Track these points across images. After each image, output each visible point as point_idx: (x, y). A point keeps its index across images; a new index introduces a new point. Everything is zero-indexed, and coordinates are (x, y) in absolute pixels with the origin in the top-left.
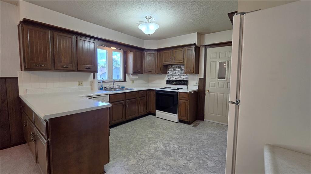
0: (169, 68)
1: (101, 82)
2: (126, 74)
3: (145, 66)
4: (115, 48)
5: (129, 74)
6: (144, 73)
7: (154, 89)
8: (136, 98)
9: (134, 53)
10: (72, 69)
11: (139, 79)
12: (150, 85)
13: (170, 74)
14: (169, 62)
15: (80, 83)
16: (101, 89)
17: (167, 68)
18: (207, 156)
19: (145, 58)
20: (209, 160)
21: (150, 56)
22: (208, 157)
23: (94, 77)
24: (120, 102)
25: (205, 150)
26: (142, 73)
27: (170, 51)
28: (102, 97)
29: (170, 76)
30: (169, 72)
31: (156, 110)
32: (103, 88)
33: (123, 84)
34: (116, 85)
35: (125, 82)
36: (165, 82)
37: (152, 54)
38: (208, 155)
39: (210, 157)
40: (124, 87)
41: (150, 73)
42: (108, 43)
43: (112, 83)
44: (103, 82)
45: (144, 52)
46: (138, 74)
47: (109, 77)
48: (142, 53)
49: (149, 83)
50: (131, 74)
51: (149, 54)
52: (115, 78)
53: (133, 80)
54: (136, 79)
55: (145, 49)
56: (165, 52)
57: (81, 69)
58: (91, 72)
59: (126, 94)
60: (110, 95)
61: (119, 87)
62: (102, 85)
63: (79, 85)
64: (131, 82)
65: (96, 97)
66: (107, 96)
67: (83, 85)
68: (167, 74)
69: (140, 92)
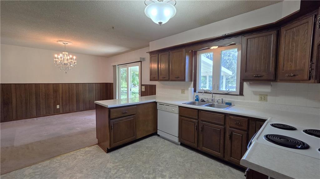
2: (245, 84)
10: (167, 79)
18: (39, 173)
20: (33, 173)
22: (36, 173)
25: (47, 176)
28: (172, 106)
32: (200, 99)
38: (38, 175)
39: (34, 175)
41: (293, 79)
53: (263, 97)
59: (201, 111)
60: (179, 107)
61: (222, 102)
62: (198, 95)
63: (182, 93)
64: (258, 97)
65: (168, 105)
66: (176, 107)
67: (184, 94)
69: (232, 117)
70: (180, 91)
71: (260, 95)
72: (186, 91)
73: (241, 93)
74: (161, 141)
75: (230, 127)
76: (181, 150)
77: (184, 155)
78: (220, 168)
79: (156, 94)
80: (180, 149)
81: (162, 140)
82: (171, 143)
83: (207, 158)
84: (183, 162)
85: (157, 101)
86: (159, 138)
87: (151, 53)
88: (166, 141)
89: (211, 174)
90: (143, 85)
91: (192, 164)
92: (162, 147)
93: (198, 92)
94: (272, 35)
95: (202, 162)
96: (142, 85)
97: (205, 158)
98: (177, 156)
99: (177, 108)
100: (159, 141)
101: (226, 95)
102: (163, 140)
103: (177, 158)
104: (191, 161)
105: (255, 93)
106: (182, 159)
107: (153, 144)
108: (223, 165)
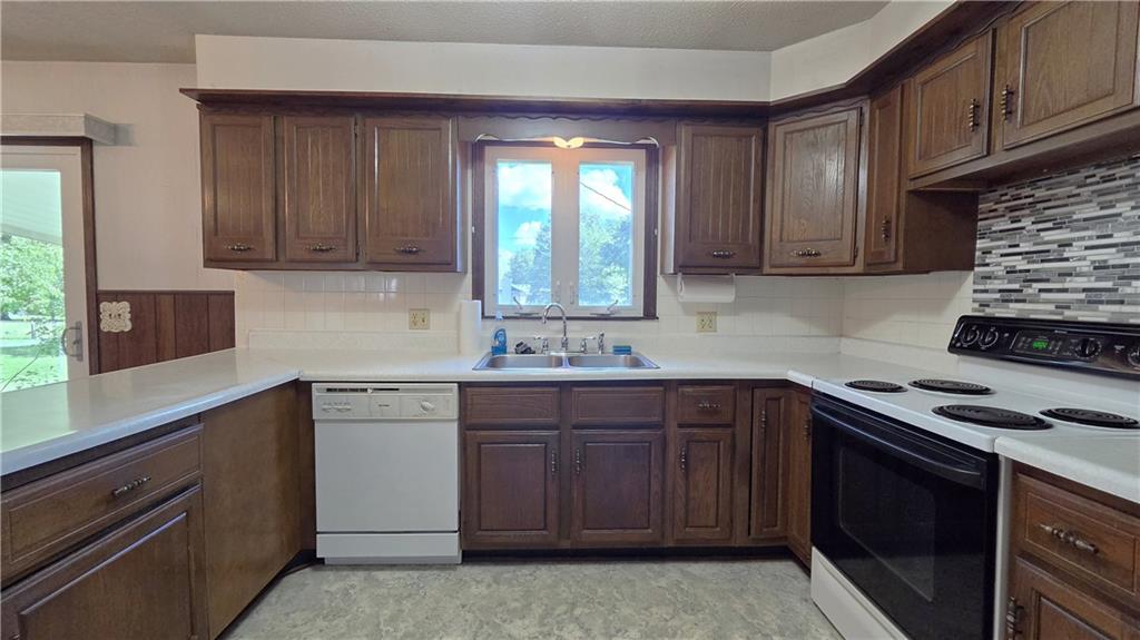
0: (994, 214)
2: (660, 281)
3: (778, 217)
5: (676, 278)
6: (767, 269)
7: (808, 381)
9: (683, 148)
10: (344, 257)
13: (997, 264)
14: (960, 154)
15: (419, 320)
17: (976, 221)
23: (478, 294)
24: (530, 433)
26: (756, 269)
27: (970, 48)
28: (415, 390)
29: (998, 285)
30: (987, 252)
33: (637, 334)
35: (657, 323)
37: (829, 132)
40: (629, 350)
41: (812, 266)
53: (707, 317)
57: (383, 259)
58: (424, 265)
59: (576, 389)
60: (463, 386)
61: (601, 347)
62: (504, 330)
63: (414, 324)
64: (694, 321)
65: (388, 387)
66: (451, 390)
67: (429, 328)
68: (969, 265)
69: (689, 390)
70: (405, 318)
71: (699, 313)
72: (435, 318)
73: (650, 313)
74: (353, 587)
75: (680, 426)
76: (489, 586)
77: (516, 600)
78: (663, 582)
79: (232, 344)
80: (478, 582)
81: (357, 578)
82: (415, 574)
83: (597, 566)
84: (546, 629)
85: (307, 374)
86: (330, 575)
87: (214, 103)
88: (381, 575)
89: (666, 620)
90: (116, 296)
91: (577, 618)
92: (386, 613)
93: (505, 318)
94: (754, 138)
95: (600, 590)
96: (96, 297)
97: (591, 570)
98: (498, 621)
99: (453, 395)
100: (346, 593)
101: (604, 322)
102: (361, 574)
103: (506, 625)
104: (563, 608)
105: (687, 308)
106: (527, 622)
107: (320, 623)
108: (656, 567)
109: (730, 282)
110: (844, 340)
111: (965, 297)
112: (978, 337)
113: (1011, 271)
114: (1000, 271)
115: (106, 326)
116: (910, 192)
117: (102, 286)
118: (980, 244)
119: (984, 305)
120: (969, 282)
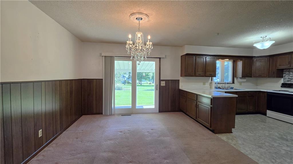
0: (286, 72)
1: (217, 83)
2: (235, 78)
3: (255, 70)
4: (228, 60)
5: (238, 78)
6: (252, 77)
7: (266, 91)
8: (245, 97)
9: (243, 61)
10: (202, 75)
11: (247, 81)
12: (258, 87)
14: (286, 66)
15: (204, 84)
16: (217, 88)
17: (283, 72)
19: (255, 64)
21: (261, 62)
23: (212, 80)
26: (251, 77)
27: (288, 56)
29: (287, 80)
31: (267, 110)
32: (218, 87)
33: (232, 86)
34: (227, 86)
35: (234, 84)
36: (280, 85)
37: (263, 60)
40: (233, 88)
41: (260, 76)
42: (223, 57)
43: (224, 84)
44: (218, 83)
45: (253, 59)
46: (246, 78)
47: (221, 80)
48: (251, 60)
49: (257, 86)
50: (240, 78)
51: (260, 60)
52: (225, 81)
53: (241, 83)
54: (244, 82)
55: (255, 57)
56: (280, 58)
57: (207, 75)
58: (210, 77)
61: (229, 87)
62: (217, 85)
64: (239, 84)
67: (205, 85)
68: (282, 77)
69: (250, 92)
70: (202, 84)
73: (233, 82)
90: (163, 80)
96: (160, 81)
105: (238, 82)
109: (245, 78)
110: (258, 86)
111: (282, 81)
112: (284, 85)
113: (289, 78)
114: (287, 78)
115: (161, 85)
116: (277, 69)
117: (161, 79)
118: (284, 75)
119: (285, 82)
120: (282, 79)
